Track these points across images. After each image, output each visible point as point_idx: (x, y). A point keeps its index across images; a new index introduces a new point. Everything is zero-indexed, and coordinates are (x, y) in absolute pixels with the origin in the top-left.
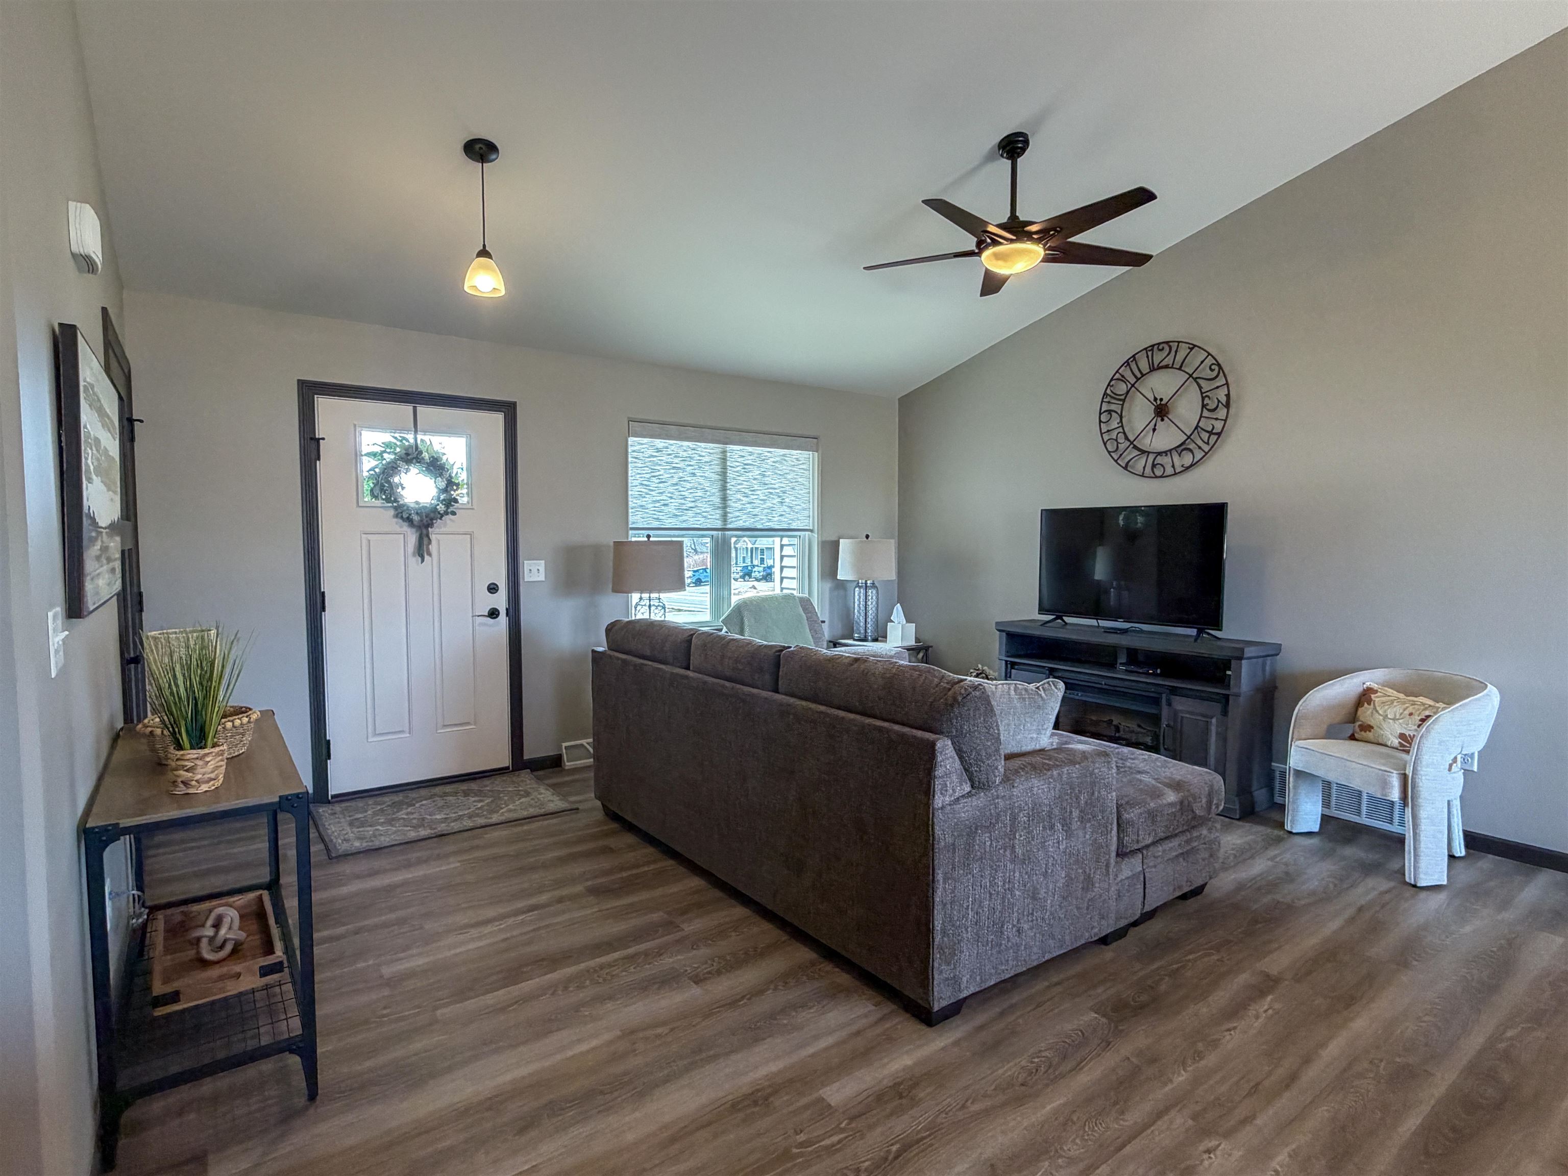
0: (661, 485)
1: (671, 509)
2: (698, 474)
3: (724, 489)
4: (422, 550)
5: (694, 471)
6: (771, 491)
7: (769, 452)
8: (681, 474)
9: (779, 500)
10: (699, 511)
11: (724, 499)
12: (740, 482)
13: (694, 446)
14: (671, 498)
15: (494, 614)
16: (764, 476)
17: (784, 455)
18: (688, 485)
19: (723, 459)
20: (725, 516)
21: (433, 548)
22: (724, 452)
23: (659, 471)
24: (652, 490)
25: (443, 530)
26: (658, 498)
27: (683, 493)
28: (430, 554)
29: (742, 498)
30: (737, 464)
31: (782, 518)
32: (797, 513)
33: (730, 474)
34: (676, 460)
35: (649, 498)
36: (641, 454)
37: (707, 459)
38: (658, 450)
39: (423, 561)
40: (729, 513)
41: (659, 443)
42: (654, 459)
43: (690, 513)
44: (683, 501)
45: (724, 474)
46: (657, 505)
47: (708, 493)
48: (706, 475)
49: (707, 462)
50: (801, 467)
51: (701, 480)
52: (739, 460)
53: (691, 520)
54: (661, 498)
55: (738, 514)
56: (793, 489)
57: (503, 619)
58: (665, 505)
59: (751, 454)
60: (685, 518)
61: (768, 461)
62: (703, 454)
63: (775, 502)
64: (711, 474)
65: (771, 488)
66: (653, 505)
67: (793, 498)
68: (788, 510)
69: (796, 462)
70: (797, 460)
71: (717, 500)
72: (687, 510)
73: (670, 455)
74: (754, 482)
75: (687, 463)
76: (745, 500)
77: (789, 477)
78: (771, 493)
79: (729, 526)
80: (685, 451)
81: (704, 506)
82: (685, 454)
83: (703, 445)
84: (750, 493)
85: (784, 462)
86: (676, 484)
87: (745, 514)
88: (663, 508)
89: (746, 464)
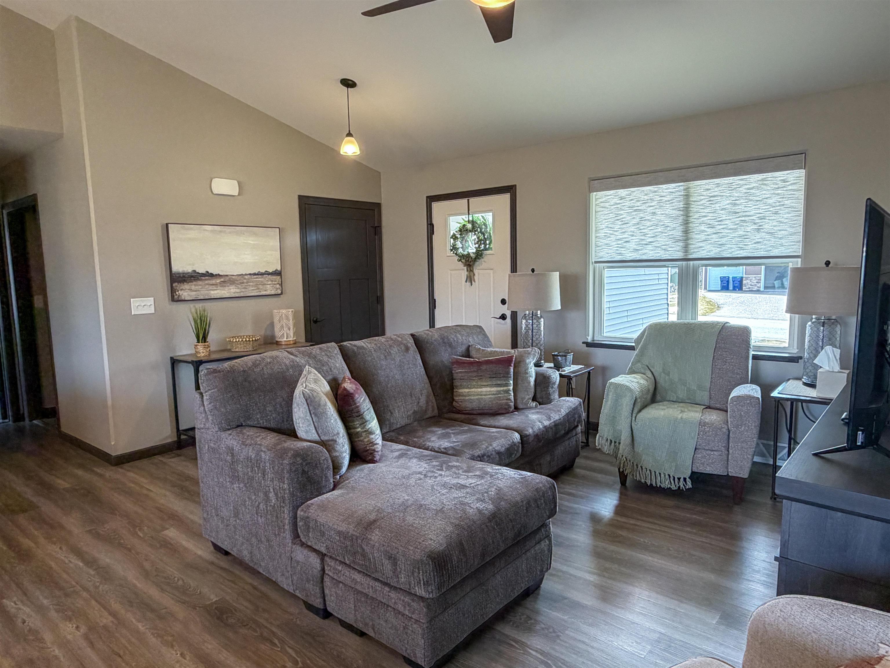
0: (624, 226)
1: (632, 245)
2: (660, 213)
3: (686, 223)
4: (470, 279)
5: (654, 211)
6: (743, 219)
7: (742, 180)
8: (642, 215)
9: (755, 227)
10: (659, 245)
11: (686, 232)
12: (704, 214)
13: (656, 189)
14: (633, 236)
15: (503, 317)
16: (735, 205)
17: (762, 180)
18: (649, 224)
19: (686, 195)
20: (686, 248)
21: (476, 278)
22: (687, 189)
23: (622, 215)
24: (616, 231)
25: (481, 267)
26: (621, 237)
27: (644, 231)
28: (475, 281)
29: (706, 229)
30: (703, 197)
31: (758, 246)
32: (781, 238)
33: (694, 208)
34: (638, 204)
35: (613, 238)
36: (608, 204)
37: (668, 198)
38: (621, 198)
39: (472, 285)
40: (691, 244)
41: (623, 192)
42: (618, 206)
43: (649, 247)
44: (643, 238)
45: (687, 210)
46: (620, 242)
47: (669, 228)
48: (667, 213)
49: (669, 201)
50: (790, 188)
51: (662, 218)
52: (704, 193)
53: (651, 253)
54: (624, 236)
55: (701, 244)
56: (776, 213)
57: (509, 320)
58: (626, 242)
59: (718, 185)
60: (645, 251)
61: (741, 189)
62: (664, 194)
63: (749, 229)
64: (671, 211)
65: (743, 216)
66: (615, 243)
67: (775, 224)
68: (767, 237)
69: (781, 184)
70: (784, 181)
71: (678, 233)
72: (646, 244)
73: (632, 200)
74: (721, 212)
75: (647, 205)
76: (710, 231)
77: (770, 201)
78: (744, 221)
79: (690, 257)
80: (646, 194)
81: (662, 240)
82: (646, 197)
83: (664, 186)
84: (717, 223)
85: (762, 186)
86: (638, 224)
87: (710, 244)
88: (625, 244)
89: (712, 197)
